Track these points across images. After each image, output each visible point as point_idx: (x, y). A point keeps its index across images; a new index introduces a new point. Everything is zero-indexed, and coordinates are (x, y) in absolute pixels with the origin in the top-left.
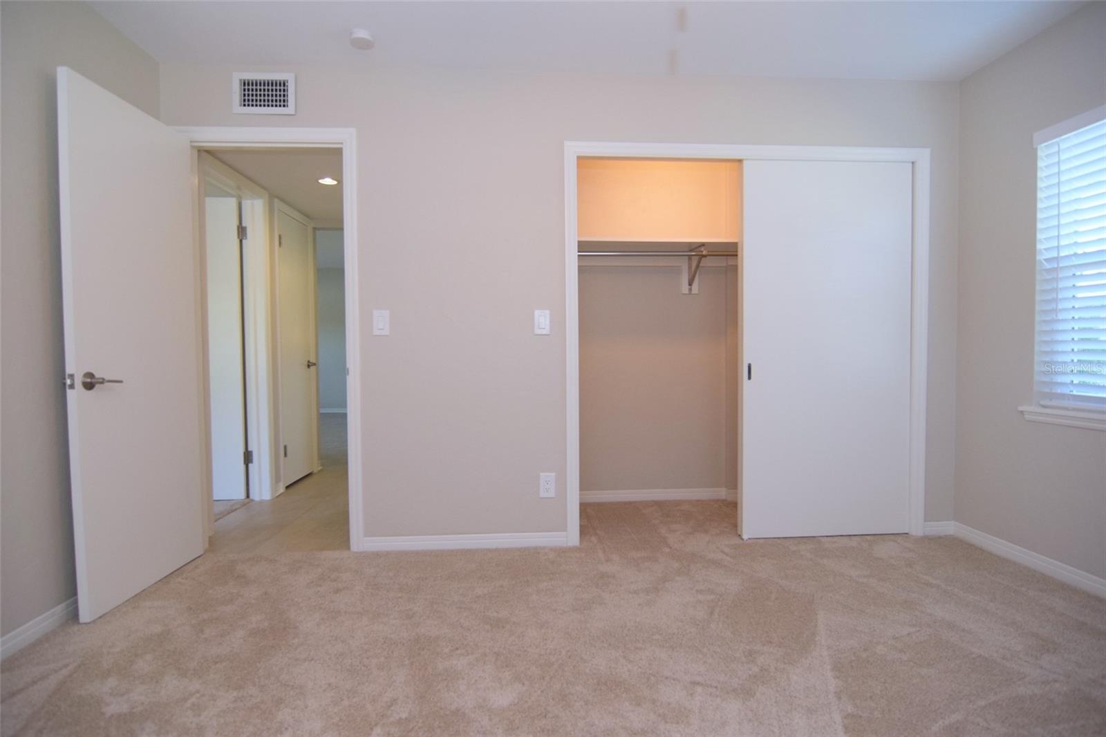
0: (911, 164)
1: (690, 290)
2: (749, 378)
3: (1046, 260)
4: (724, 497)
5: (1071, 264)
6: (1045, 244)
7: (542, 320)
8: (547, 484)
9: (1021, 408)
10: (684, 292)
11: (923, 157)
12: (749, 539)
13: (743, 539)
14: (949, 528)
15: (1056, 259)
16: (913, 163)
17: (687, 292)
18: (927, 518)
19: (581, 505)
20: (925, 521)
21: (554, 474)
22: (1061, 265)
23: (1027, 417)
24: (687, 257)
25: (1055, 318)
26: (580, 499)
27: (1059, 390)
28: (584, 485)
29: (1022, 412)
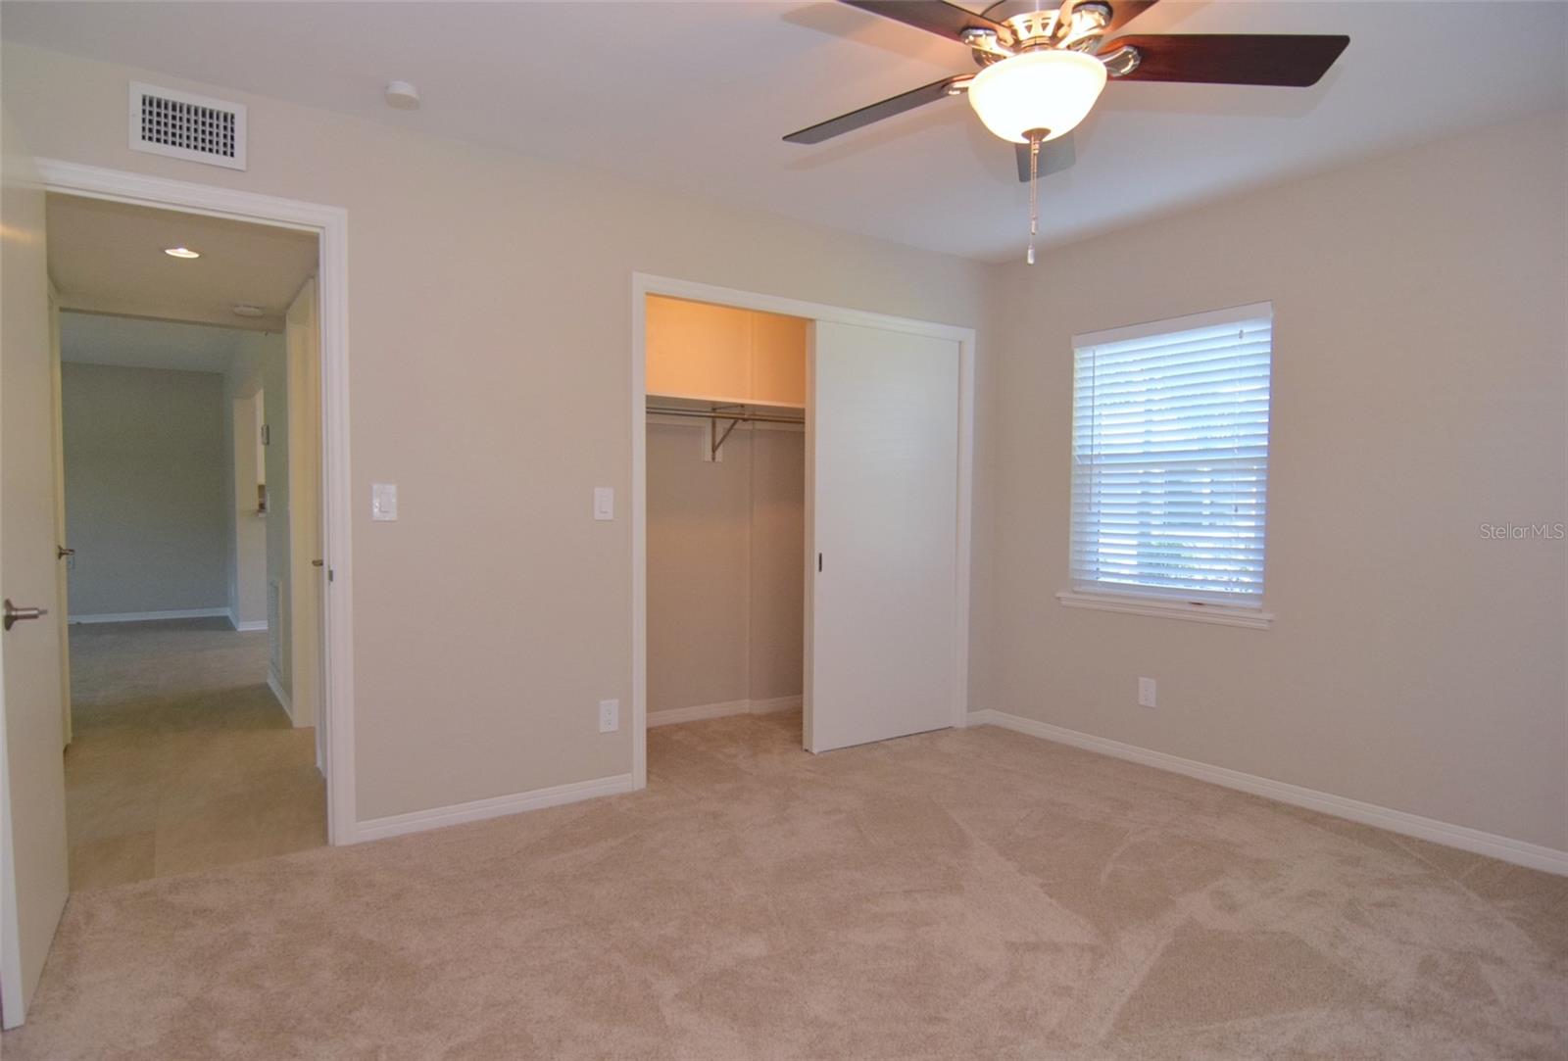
0: (957, 344)
1: (714, 459)
2: (820, 569)
3: (1079, 456)
4: (747, 711)
5: (1102, 462)
6: (1080, 441)
7: (604, 500)
8: (609, 715)
9: (1058, 595)
10: (706, 460)
11: (969, 336)
12: (821, 752)
13: (812, 753)
14: (989, 716)
15: (1091, 457)
16: (960, 342)
17: (710, 460)
18: (971, 708)
19: (649, 730)
20: (969, 711)
21: (617, 701)
22: (1094, 463)
23: (1064, 603)
24: (710, 419)
25: (1088, 511)
26: (647, 722)
27: (1087, 577)
28: (652, 705)
29: (1059, 598)
